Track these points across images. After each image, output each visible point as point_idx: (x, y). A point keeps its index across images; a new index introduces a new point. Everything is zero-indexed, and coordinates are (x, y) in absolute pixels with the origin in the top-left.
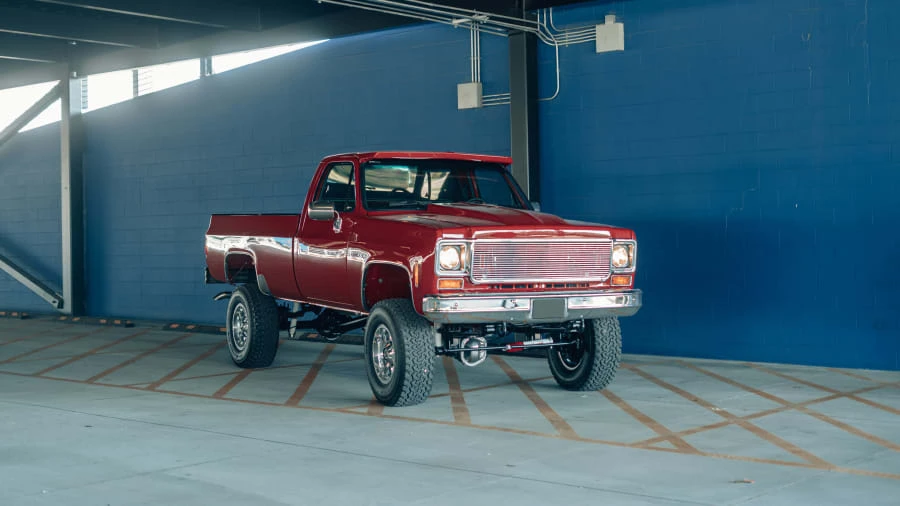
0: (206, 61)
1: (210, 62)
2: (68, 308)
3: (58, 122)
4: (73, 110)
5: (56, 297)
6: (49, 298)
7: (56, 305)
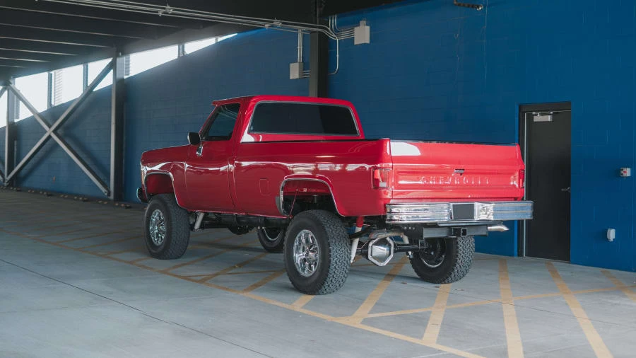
0: (181, 47)
1: (183, 47)
2: (112, 197)
3: (111, 86)
4: (119, 76)
5: (107, 189)
6: (104, 190)
7: (106, 194)
